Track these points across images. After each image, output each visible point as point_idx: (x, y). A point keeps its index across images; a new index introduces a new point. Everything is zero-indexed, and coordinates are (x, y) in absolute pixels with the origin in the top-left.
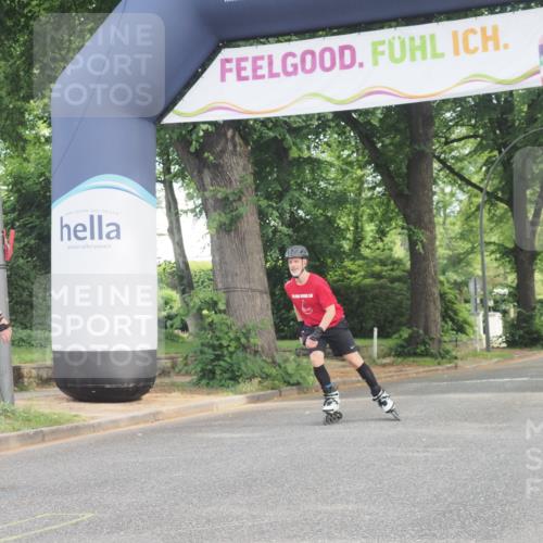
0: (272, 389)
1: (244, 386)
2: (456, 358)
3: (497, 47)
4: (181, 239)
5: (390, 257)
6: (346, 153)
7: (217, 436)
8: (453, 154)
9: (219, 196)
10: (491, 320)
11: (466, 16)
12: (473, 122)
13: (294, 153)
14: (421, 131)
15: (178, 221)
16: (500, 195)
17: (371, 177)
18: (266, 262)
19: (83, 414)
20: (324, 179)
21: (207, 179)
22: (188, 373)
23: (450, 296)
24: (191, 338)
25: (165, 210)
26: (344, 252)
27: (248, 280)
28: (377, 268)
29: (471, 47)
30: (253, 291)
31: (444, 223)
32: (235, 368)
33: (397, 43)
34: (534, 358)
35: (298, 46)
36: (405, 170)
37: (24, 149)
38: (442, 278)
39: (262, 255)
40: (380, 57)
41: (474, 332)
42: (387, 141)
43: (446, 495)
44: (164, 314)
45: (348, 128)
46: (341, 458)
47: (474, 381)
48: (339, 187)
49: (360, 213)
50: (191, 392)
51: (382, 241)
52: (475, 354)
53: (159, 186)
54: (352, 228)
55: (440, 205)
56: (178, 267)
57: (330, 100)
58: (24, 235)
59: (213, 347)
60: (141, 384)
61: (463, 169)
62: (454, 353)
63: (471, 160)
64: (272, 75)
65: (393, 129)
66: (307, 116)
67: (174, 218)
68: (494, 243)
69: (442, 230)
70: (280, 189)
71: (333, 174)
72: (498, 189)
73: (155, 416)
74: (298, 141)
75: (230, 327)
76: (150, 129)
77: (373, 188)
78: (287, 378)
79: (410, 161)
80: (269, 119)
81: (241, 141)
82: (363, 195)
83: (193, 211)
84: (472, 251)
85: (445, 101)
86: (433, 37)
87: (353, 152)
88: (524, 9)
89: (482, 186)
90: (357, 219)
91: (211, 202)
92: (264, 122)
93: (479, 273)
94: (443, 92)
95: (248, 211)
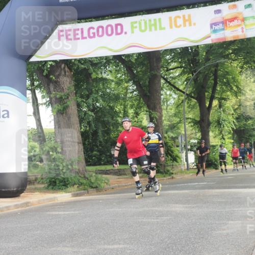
0: (84, 190)
1: (70, 189)
2: (173, 174)
3: (190, 25)
4: (39, 118)
5: (141, 125)
6: (119, 75)
7: (57, 213)
8: (171, 75)
9: (58, 96)
10: (189, 155)
11: (176, 10)
12: (180, 60)
13: (94, 76)
14: (155, 65)
15: (38, 109)
16: (193, 95)
17: (132, 87)
18: (81, 128)
20: (109, 88)
21: (52, 88)
22: (43, 183)
23: (170, 144)
24: (44, 166)
25: (31, 104)
26: (119, 123)
29: (178, 24)
31: (167, 109)
32: (66, 180)
33: (143, 23)
34: (210, 173)
35: (96, 24)
36: (147, 83)
38: (166, 135)
39: (79, 125)
40: (134, 29)
41: (181, 161)
42: (139, 70)
43: (166, 240)
44: (32, 154)
45: (120, 64)
46: (116, 223)
47: (181, 185)
48: (116, 92)
49: (126, 104)
50: (45, 192)
51: (137, 118)
52: (182, 172)
53: (29, 92)
54: (122, 112)
55: (165, 100)
56: (38, 131)
57: (111, 50)
60: (20, 189)
61: (175, 82)
62: (171, 171)
63: (179, 78)
64: (83, 38)
65: (142, 64)
66: (100, 57)
67: (36, 107)
68: (190, 118)
69: (166, 112)
70: (87, 93)
71: (113, 85)
72: (192, 92)
73: (27, 204)
74: (96, 70)
76: (25, 63)
77: (132, 92)
78: (91, 185)
79: (150, 79)
80: (82, 59)
81: (68, 70)
82: (128, 96)
83: (45, 104)
84: (180, 122)
85: (166, 50)
86: (160, 19)
87: (123, 75)
88: (203, 6)
89: (184, 91)
90: (125, 107)
91: (53, 99)
92: (80, 61)
93: (183, 132)
94: (165, 46)
95: (72, 104)
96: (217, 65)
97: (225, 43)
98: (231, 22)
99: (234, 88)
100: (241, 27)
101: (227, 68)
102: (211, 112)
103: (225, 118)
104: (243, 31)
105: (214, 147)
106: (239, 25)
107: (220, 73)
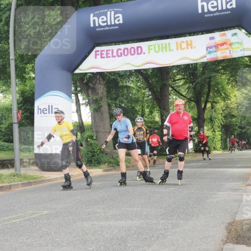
0: (112, 167)
1: (103, 166)
3: (191, 48)
4: (81, 114)
5: (154, 121)
6: (139, 84)
9: (94, 99)
11: (181, 37)
12: (183, 74)
13: (121, 84)
14: (165, 77)
15: (80, 108)
17: (148, 92)
18: (111, 122)
19: (45, 176)
20: (131, 93)
21: (90, 93)
24: (84, 149)
25: (75, 104)
27: (104, 128)
28: (150, 125)
29: (183, 47)
30: (106, 132)
31: (173, 109)
32: (99, 160)
33: (157, 46)
35: (122, 46)
36: (159, 90)
37: (25, 82)
40: (151, 51)
42: (153, 80)
45: (140, 75)
48: (136, 96)
49: (144, 105)
51: (151, 115)
53: (73, 95)
54: (141, 111)
55: (172, 103)
56: (80, 124)
57: (133, 65)
58: (25, 112)
59: (92, 152)
61: (180, 90)
63: (182, 87)
64: (113, 56)
65: (156, 76)
66: (125, 71)
67: (78, 106)
70: (116, 97)
71: (134, 91)
72: (191, 98)
74: (122, 80)
75: (97, 145)
76: (71, 74)
77: (148, 97)
78: (117, 163)
79: (161, 87)
80: (112, 72)
81: (102, 80)
82: (145, 99)
83: (85, 104)
85: (173, 66)
86: (169, 44)
87: (141, 84)
88: (201, 34)
89: (186, 96)
90: (143, 107)
91: (91, 101)
92: (110, 73)
95: (104, 104)
96: (210, 78)
97: (217, 61)
98: (221, 46)
99: (223, 94)
100: (228, 50)
101: (217, 80)
102: (206, 112)
103: (215, 116)
104: (230, 53)
105: (208, 137)
106: (227, 49)
107: (212, 83)
